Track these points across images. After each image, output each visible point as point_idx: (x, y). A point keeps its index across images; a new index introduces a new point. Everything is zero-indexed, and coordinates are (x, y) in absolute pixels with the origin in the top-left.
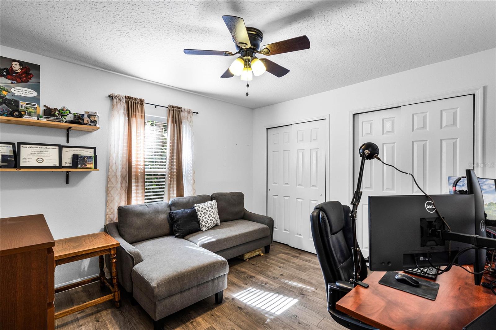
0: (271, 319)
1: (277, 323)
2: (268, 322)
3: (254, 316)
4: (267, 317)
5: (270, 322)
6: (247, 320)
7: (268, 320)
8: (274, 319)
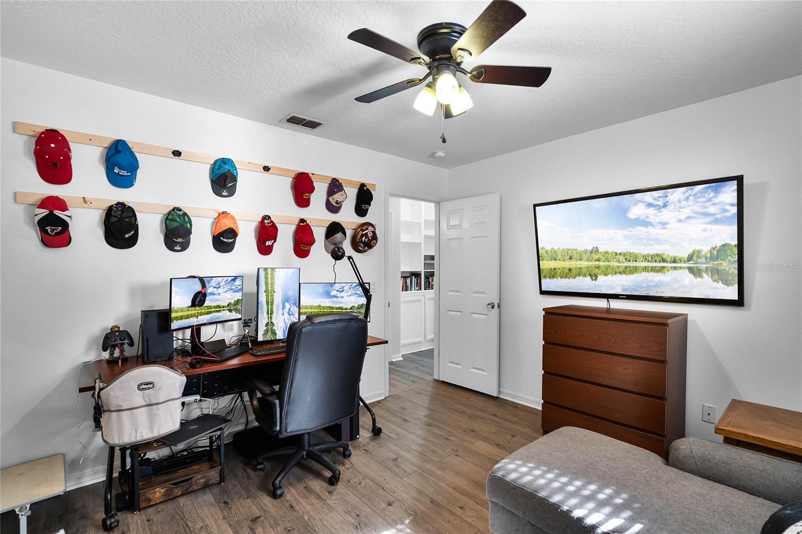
0: (403, 523)
1: (394, 517)
2: (409, 519)
3: (431, 531)
4: (409, 528)
5: (405, 519)
6: (443, 523)
7: (407, 521)
8: (396, 523)
